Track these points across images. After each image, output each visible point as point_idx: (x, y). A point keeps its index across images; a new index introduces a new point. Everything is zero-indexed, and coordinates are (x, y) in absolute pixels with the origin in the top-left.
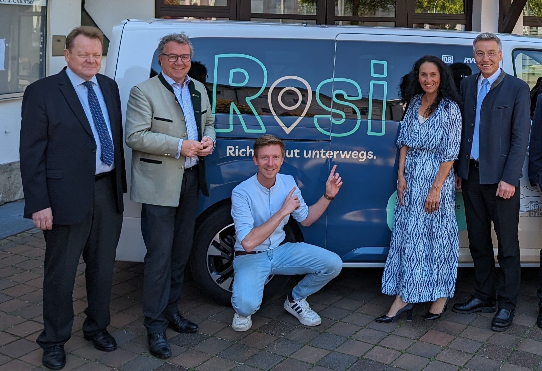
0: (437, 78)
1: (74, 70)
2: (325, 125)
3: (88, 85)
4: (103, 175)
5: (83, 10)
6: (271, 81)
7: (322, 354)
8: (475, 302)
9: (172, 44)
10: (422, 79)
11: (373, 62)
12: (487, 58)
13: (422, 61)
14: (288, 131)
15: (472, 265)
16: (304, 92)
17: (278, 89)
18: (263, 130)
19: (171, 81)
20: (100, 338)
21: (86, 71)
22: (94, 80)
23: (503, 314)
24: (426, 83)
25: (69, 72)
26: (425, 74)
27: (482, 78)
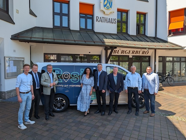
0: (89, 71)
1: (33, 71)
2: (73, 80)
3: (35, 74)
4: (37, 89)
5: (31, 61)
6: (63, 73)
7: (73, 120)
8: (98, 111)
9: (48, 66)
10: (87, 72)
11: (81, 69)
12: (100, 68)
13: (87, 68)
14: (66, 82)
15: (97, 104)
16: (69, 75)
17: (64, 74)
18: (62, 82)
19: (49, 73)
20: (37, 117)
21: (35, 72)
22: (37, 73)
23: (103, 113)
24: (88, 72)
25: (32, 72)
26: (87, 71)
27: (99, 72)
